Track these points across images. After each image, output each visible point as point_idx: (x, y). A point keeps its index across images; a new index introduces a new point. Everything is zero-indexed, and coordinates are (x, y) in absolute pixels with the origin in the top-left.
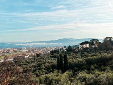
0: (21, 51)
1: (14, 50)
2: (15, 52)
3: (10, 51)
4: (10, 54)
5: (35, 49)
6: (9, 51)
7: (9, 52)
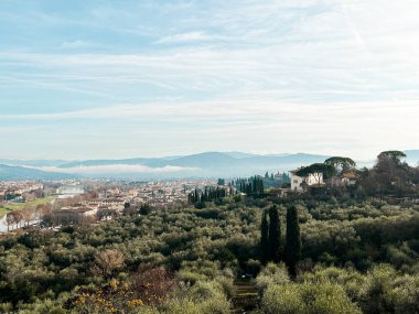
0: (58, 191)
1: (35, 188)
2: (40, 194)
3: (20, 192)
4: (19, 201)
5: (113, 188)
6: (16, 192)
7: (18, 195)
